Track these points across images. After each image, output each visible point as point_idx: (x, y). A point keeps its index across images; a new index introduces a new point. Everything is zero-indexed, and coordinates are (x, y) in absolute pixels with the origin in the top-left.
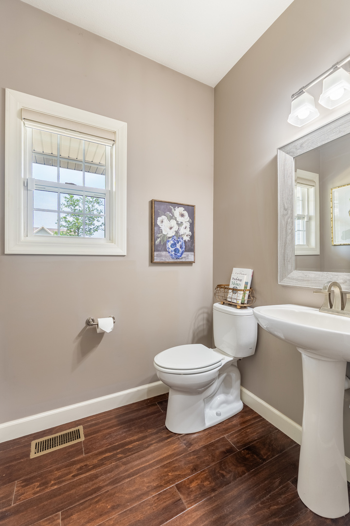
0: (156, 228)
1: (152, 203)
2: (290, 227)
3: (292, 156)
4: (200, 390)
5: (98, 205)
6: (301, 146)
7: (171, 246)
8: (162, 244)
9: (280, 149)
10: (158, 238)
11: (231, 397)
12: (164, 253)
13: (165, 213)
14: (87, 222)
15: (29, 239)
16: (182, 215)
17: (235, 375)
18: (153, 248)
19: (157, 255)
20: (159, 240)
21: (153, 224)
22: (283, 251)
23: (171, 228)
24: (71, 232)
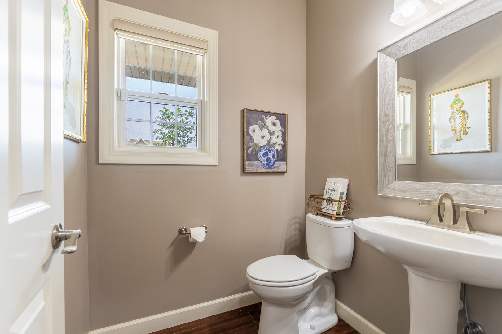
0: (248, 138)
1: (244, 112)
2: (391, 135)
3: (394, 58)
4: (294, 303)
5: (191, 118)
6: (405, 46)
7: (263, 156)
8: (254, 153)
9: (380, 51)
10: (250, 147)
11: (325, 310)
12: (256, 163)
13: (256, 122)
14: (181, 134)
15: (123, 148)
16: (274, 124)
17: (329, 288)
18: (245, 158)
19: (249, 164)
20: (250, 149)
21: (244, 134)
22: (383, 160)
23: (263, 137)
24: (166, 143)
